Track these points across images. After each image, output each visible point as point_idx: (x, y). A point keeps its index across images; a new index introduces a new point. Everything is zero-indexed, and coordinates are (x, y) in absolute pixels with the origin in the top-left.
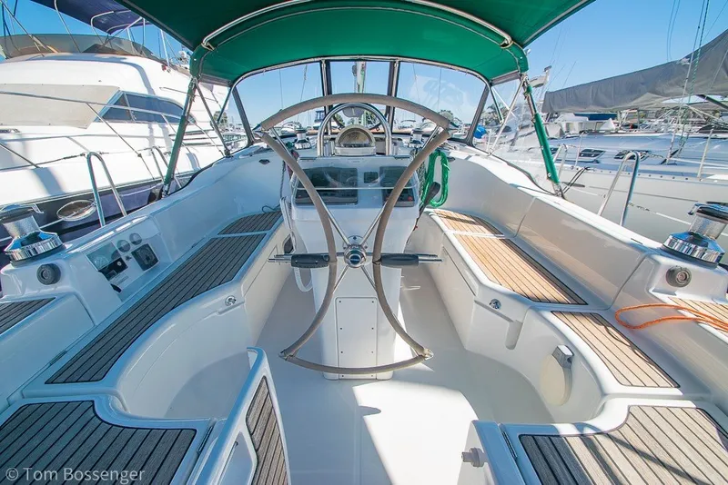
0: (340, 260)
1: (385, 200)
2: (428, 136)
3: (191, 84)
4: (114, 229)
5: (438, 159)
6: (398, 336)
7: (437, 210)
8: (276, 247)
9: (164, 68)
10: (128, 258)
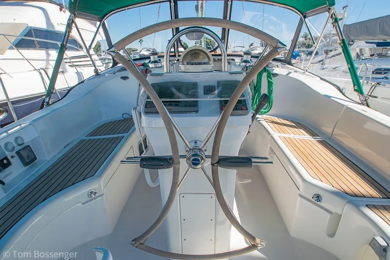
0: (183, 161)
1: (222, 109)
2: (257, 57)
3: (69, 19)
4: (6, 131)
5: (265, 75)
6: (233, 228)
7: (264, 116)
8: (132, 147)
9: (61, 10)
10: (12, 157)
